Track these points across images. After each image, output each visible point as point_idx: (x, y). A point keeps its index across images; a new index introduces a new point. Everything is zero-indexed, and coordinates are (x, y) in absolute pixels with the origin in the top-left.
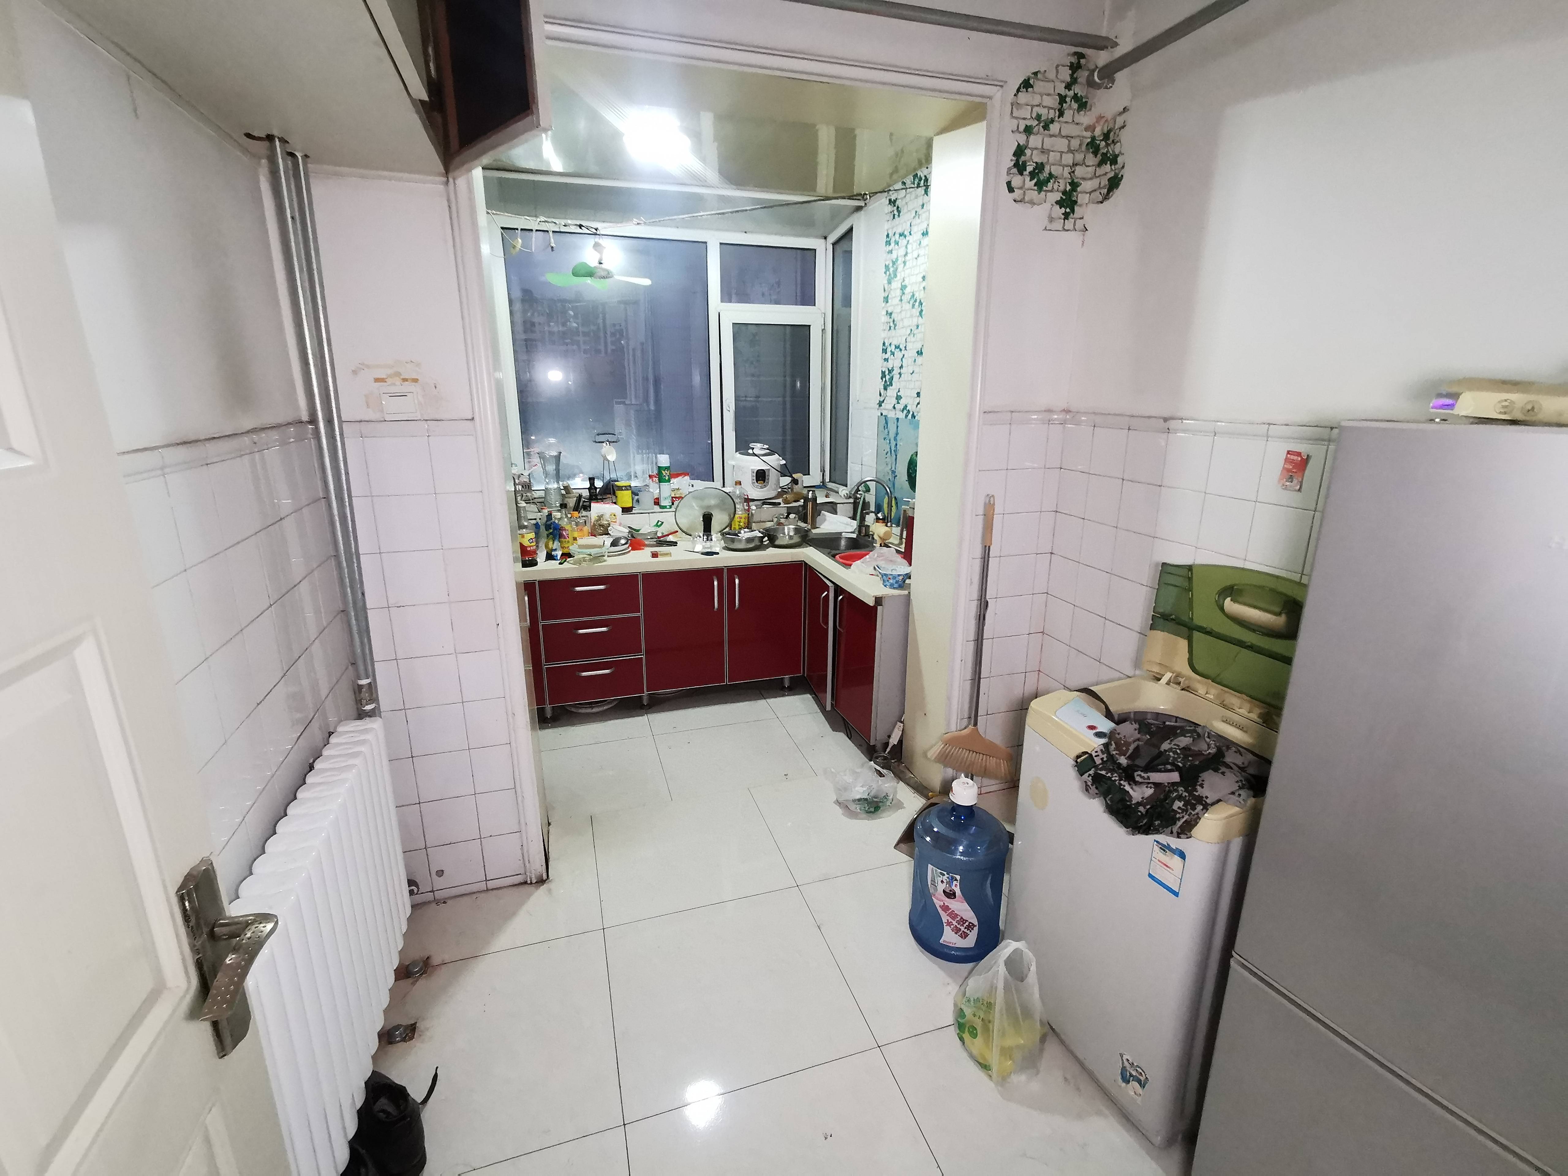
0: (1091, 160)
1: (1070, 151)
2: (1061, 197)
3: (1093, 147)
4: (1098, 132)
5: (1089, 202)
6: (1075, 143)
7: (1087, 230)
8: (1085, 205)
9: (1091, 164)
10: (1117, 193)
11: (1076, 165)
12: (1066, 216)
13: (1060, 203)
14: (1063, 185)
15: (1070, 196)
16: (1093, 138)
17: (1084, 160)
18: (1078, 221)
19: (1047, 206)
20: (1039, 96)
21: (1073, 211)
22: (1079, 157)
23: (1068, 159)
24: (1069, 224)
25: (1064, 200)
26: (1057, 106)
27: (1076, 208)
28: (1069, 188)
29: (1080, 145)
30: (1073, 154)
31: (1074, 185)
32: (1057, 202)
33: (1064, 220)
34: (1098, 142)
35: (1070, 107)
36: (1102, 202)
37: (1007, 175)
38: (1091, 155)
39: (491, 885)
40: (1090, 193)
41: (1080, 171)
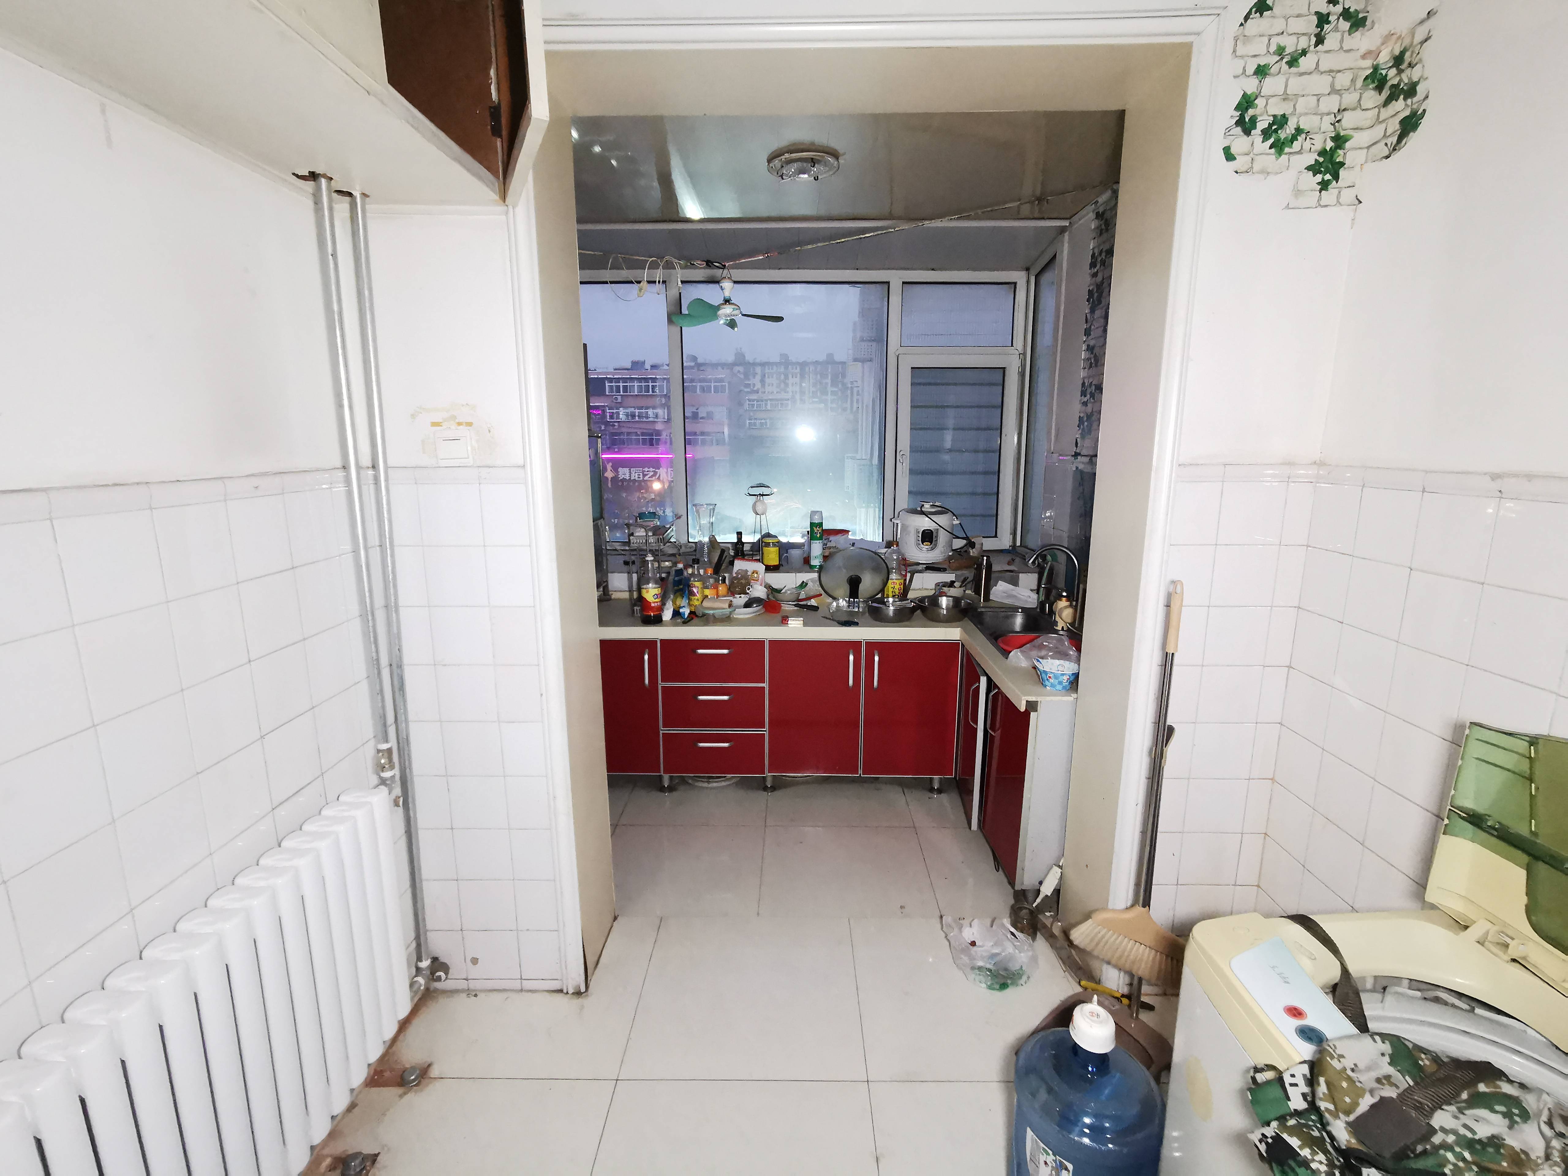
0: (1372, 98)
1: (1334, 91)
2: (1316, 160)
3: (1377, 80)
4: (1384, 58)
5: (1366, 162)
6: (1343, 80)
7: (1360, 202)
8: (1358, 168)
9: (1370, 105)
10: (1414, 138)
11: (1344, 110)
12: (1324, 186)
13: (1314, 169)
14: (1323, 141)
15: (1332, 156)
16: (1376, 68)
17: (1360, 100)
18: (1345, 192)
19: (1292, 174)
20: (1283, 21)
21: (1336, 177)
22: (1350, 99)
23: (1331, 104)
24: (1329, 196)
25: (1321, 164)
26: (1314, 30)
27: (1342, 172)
28: (1330, 144)
29: (1353, 81)
30: (1341, 95)
31: (1339, 141)
32: (1309, 168)
33: (1320, 192)
34: (1384, 72)
35: (1336, 29)
36: (1387, 157)
37: (1225, 138)
38: (1372, 93)
39: (527, 985)
40: (1368, 147)
41: (1349, 120)
